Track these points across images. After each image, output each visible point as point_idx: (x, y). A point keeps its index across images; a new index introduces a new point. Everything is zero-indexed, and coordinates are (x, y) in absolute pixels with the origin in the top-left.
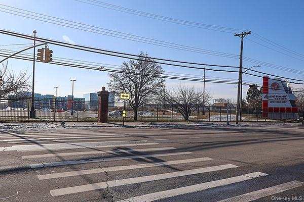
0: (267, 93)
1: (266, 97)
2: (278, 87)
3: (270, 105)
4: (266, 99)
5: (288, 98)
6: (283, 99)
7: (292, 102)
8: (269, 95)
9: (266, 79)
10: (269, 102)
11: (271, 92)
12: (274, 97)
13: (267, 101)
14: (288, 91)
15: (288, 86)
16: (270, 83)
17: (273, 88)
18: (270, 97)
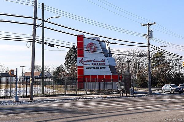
0: (83, 56)
1: (81, 61)
2: (95, 49)
3: (87, 72)
4: (81, 65)
5: (107, 63)
6: (101, 64)
7: (112, 68)
8: (85, 59)
9: (80, 38)
10: (85, 67)
11: (87, 55)
12: (90, 61)
13: (83, 67)
14: (107, 53)
15: (107, 48)
16: (86, 43)
17: (89, 49)
18: (86, 62)
